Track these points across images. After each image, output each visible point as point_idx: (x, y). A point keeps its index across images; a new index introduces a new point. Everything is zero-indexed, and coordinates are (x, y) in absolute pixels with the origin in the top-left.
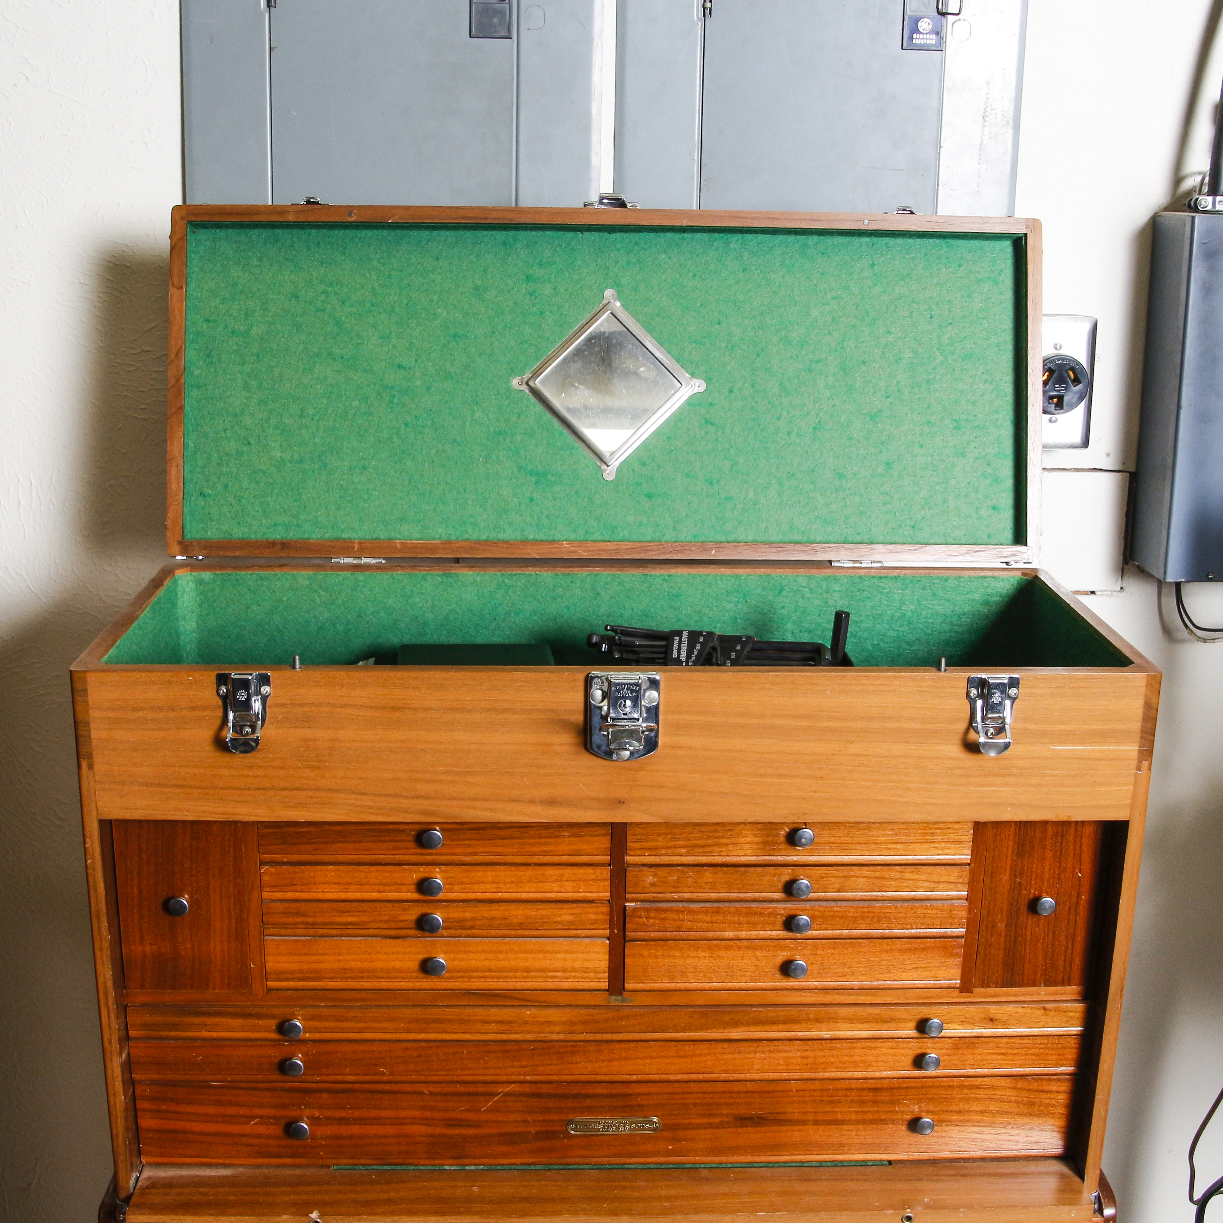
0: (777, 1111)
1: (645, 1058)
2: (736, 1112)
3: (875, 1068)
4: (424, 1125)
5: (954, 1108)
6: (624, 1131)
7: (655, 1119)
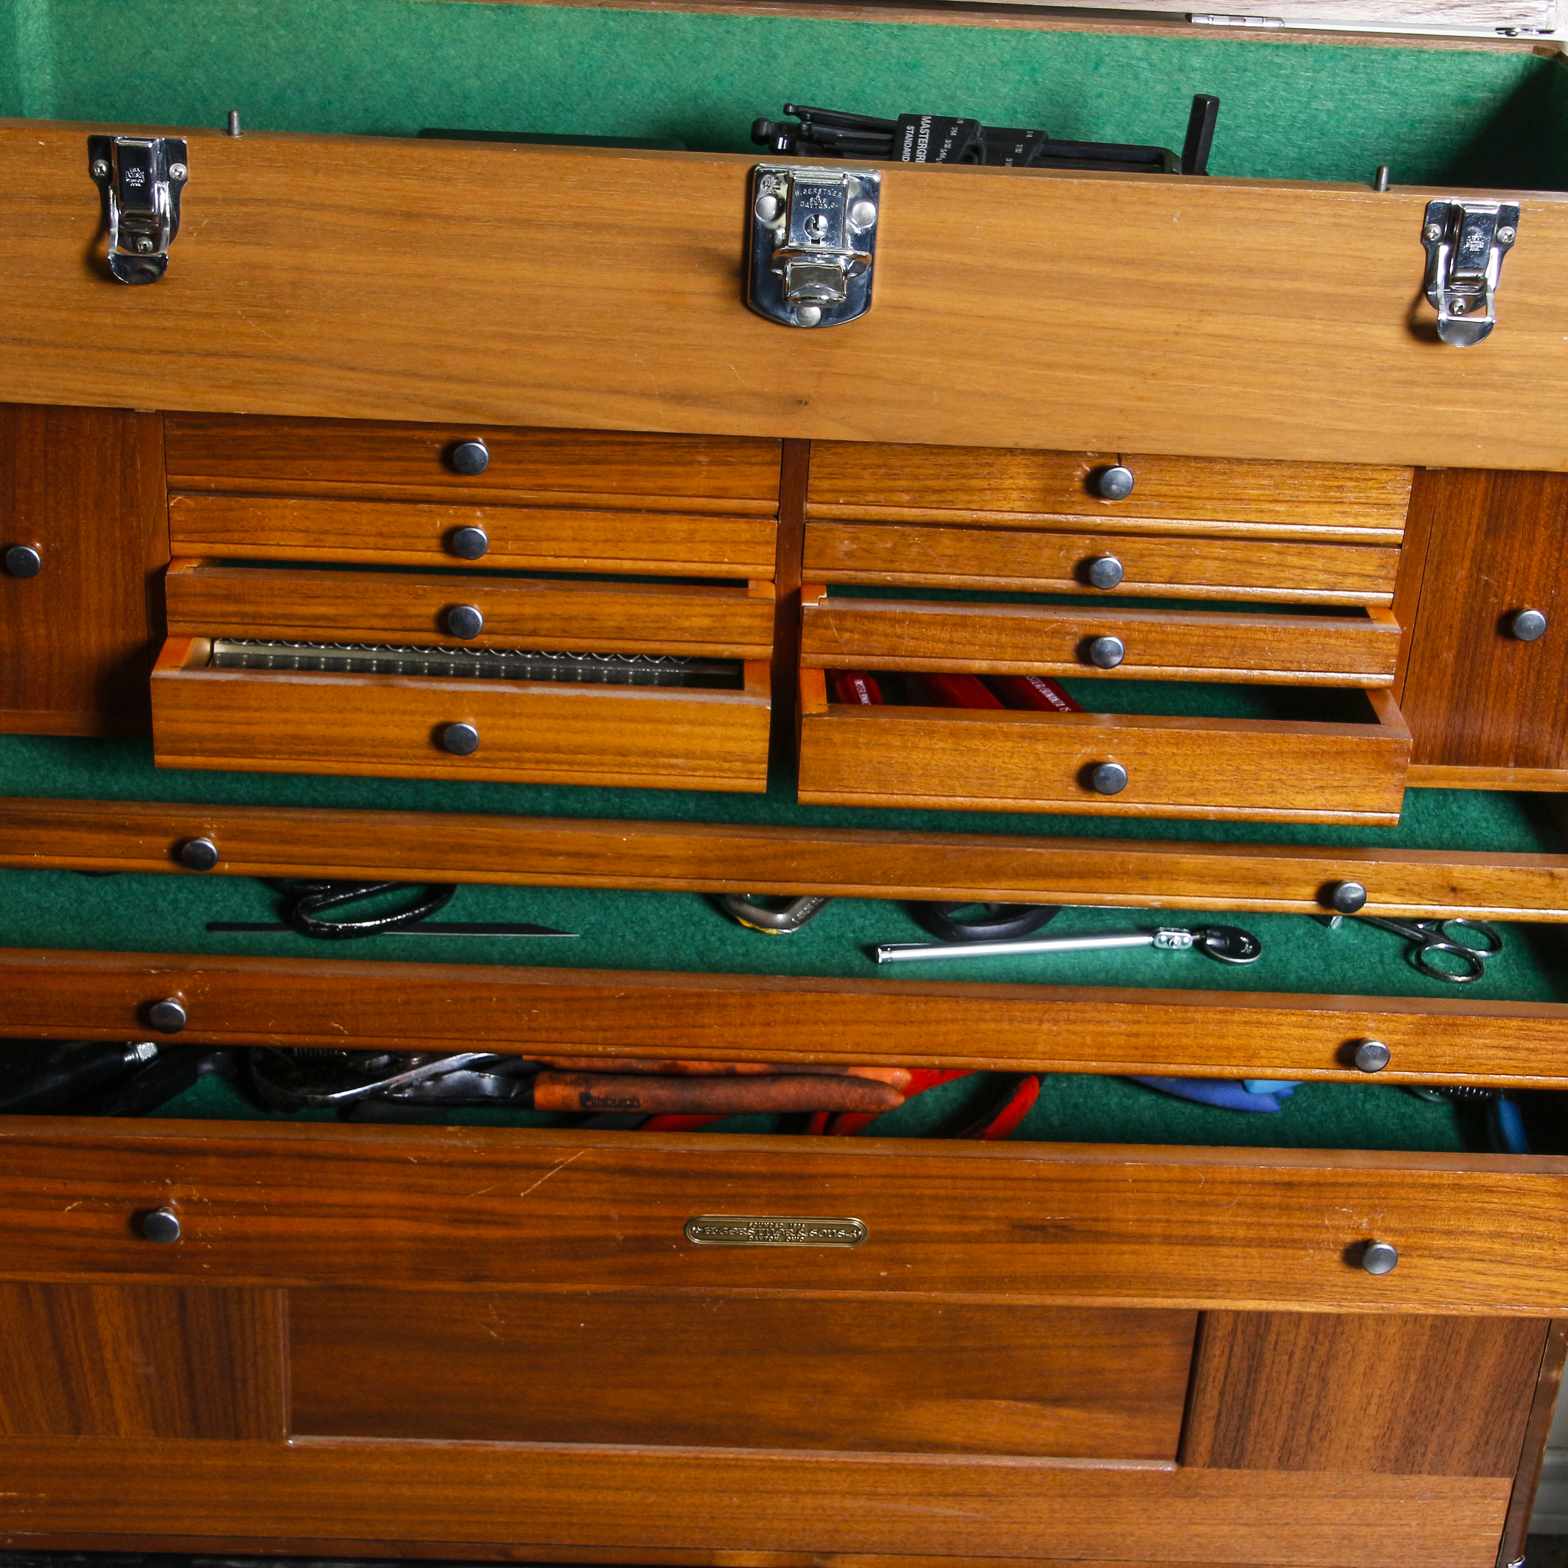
0: (1094, 1215)
1: (832, 1022)
2: (1015, 1214)
3: (1264, 1061)
4: (407, 1218)
5: (1439, 1225)
6: (797, 1241)
7: (856, 1222)
